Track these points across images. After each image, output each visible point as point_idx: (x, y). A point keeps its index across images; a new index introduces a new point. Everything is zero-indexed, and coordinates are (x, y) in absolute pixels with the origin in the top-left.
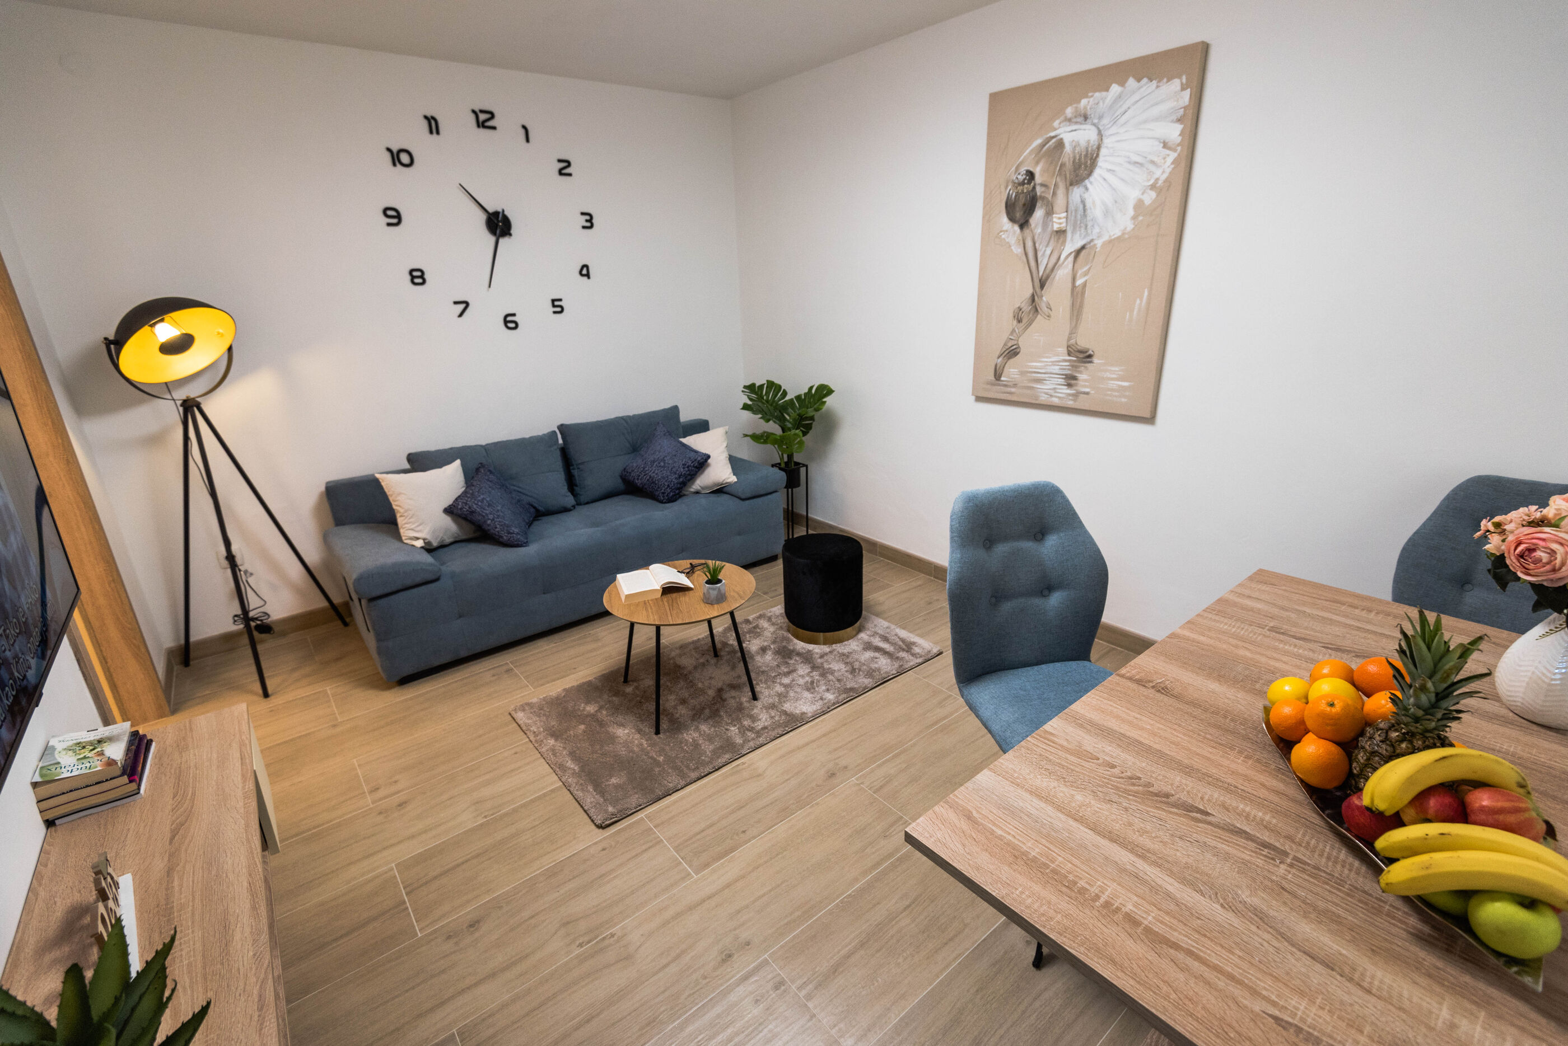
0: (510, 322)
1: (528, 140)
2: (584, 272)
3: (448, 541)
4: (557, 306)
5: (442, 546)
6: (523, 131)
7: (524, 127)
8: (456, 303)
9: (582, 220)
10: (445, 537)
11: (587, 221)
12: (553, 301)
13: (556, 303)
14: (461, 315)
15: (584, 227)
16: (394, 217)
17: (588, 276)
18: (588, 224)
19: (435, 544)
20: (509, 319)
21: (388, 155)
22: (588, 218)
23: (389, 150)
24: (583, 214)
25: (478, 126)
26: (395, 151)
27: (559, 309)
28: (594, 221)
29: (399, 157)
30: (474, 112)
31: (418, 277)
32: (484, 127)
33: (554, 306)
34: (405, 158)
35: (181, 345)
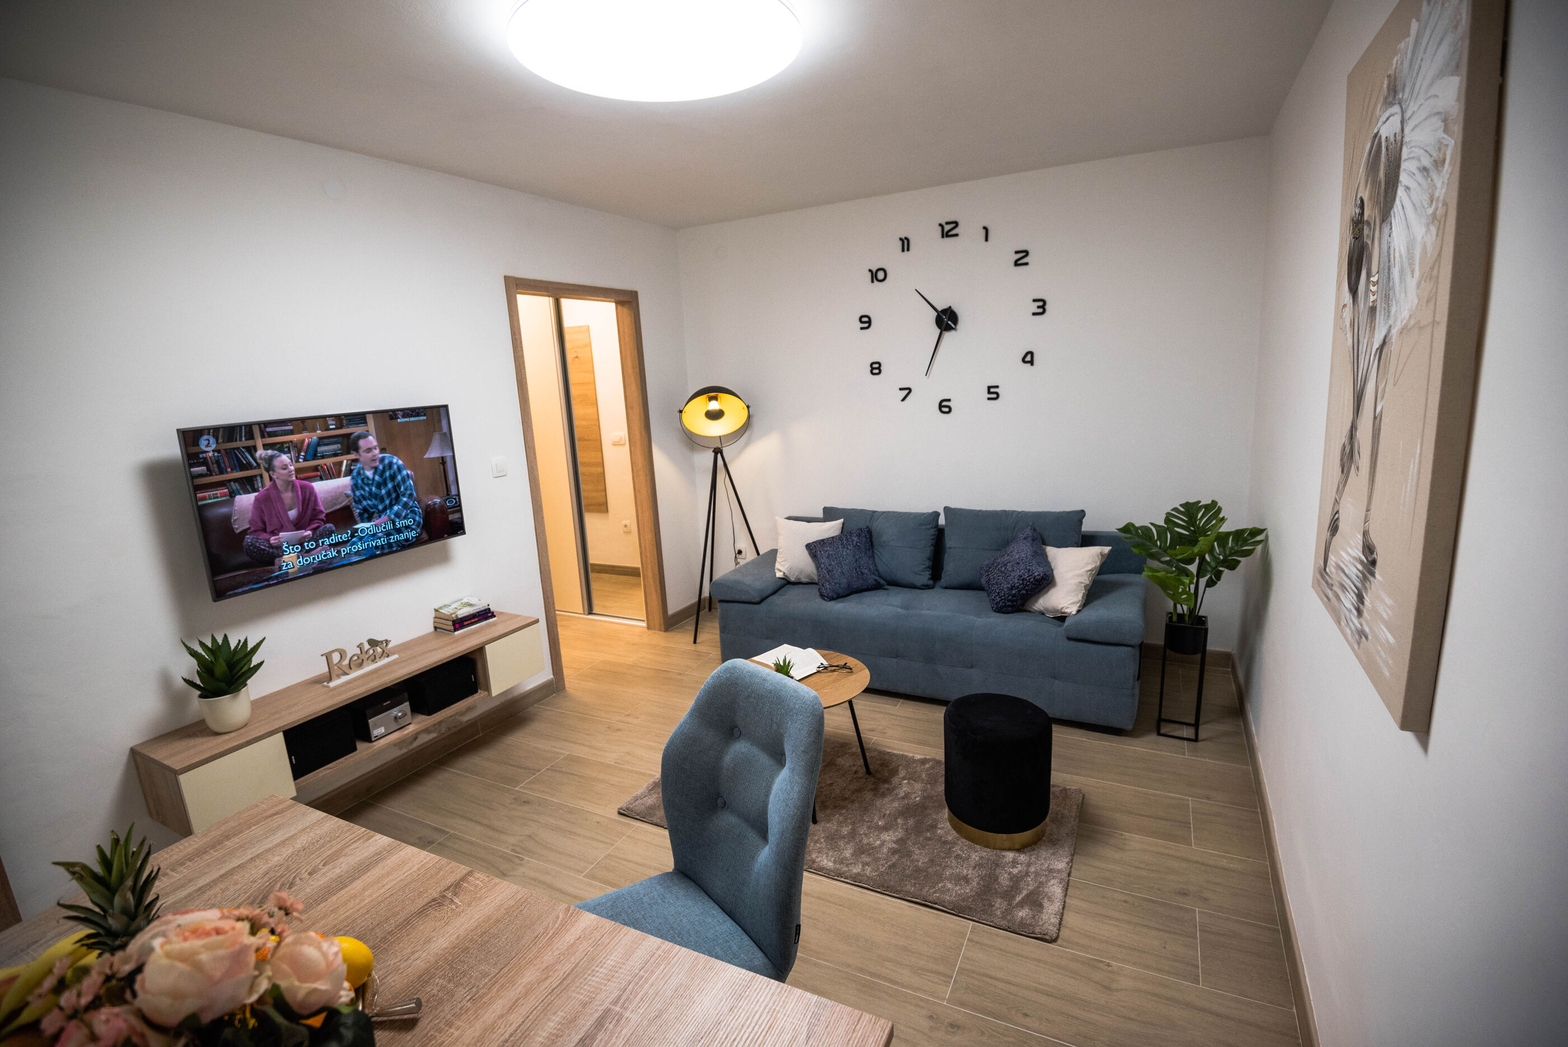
0: (944, 407)
1: (987, 240)
2: (1028, 358)
3: (804, 580)
4: (993, 393)
5: (798, 583)
6: (984, 231)
7: (985, 228)
8: (901, 389)
9: (1034, 307)
10: (801, 576)
11: (1039, 307)
12: (989, 388)
13: (992, 390)
14: (903, 400)
15: (1034, 314)
16: (866, 322)
17: (1032, 362)
18: (1041, 310)
19: (793, 579)
20: (944, 404)
21: (869, 274)
22: (1041, 304)
23: (870, 271)
24: (1035, 301)
25: (943, 237)
26: (874, 271)
27: (995, 396)
28: (1047, 307)
29: (877, 275)
30: (941, 225)
31: (876, 368)
32: (948, 236)
33: (989, 392)
34: (881, 275)
35: (715, 415)
